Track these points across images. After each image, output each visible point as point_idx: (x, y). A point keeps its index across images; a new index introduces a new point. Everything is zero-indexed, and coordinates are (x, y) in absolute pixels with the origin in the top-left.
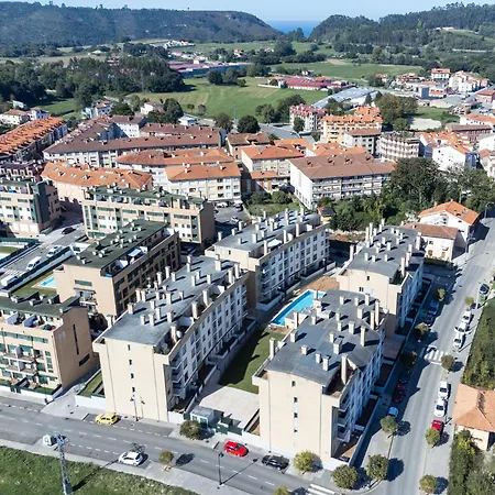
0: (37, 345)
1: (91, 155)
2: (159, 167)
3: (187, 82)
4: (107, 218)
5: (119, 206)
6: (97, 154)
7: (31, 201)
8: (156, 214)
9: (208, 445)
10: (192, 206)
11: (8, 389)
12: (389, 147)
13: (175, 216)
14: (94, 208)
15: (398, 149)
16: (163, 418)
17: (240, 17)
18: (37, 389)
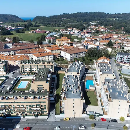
0: (42, 104)
1: (7, 52)
2: (29, 54)
3: (11, 32)
4: (27, 68)
5: (31, 65)
6: (8, 52)
7: (3, 66)
8: (42, 66)
9: (96, 120)
10: (51, 63)
11: (34, 117)
12: (77, 46)
13: (47, 66)
14: (23, 66)
15: (79, 46)
16: (81, 116)
17: (13, 16)
18: (41, 115)
